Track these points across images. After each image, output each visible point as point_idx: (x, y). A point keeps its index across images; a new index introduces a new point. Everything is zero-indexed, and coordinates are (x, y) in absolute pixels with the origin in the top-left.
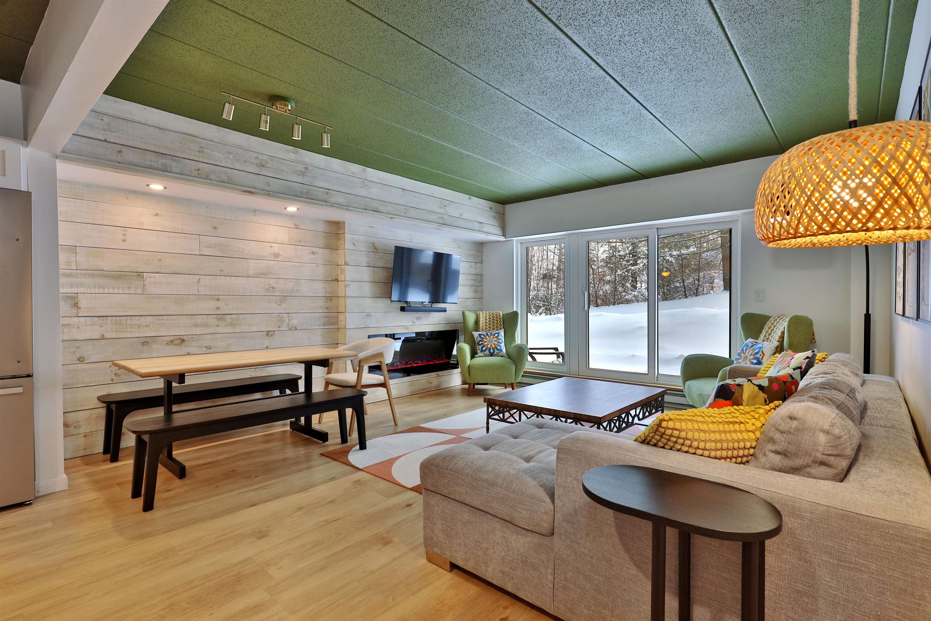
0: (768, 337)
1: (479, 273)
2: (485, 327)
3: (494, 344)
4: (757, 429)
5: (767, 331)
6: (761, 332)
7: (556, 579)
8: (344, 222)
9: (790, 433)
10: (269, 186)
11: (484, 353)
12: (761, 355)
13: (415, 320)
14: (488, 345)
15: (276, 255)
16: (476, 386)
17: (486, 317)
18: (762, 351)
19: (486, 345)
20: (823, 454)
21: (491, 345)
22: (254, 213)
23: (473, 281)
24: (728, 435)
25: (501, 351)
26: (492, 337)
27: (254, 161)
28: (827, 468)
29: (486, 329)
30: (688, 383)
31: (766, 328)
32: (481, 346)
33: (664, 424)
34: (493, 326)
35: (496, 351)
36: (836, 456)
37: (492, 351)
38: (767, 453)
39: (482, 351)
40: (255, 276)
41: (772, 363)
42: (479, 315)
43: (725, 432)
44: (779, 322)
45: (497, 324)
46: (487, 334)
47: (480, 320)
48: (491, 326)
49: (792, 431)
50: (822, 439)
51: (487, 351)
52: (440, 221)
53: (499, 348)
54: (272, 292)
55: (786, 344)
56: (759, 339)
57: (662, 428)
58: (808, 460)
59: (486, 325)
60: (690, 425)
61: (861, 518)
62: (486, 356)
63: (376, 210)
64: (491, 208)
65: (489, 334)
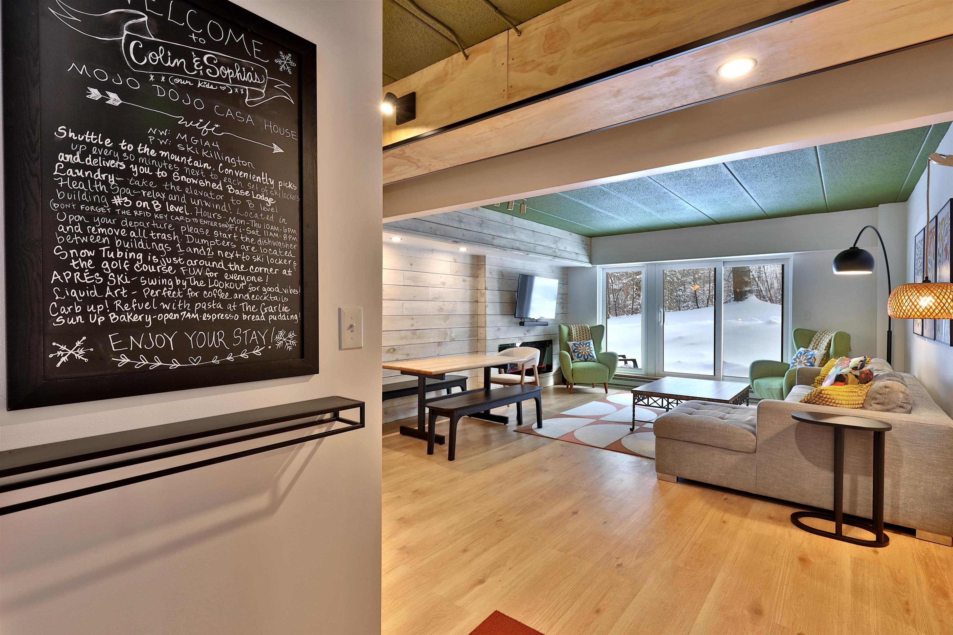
0: (816, 346)
1: (565, 293)
2: (576, 338)
3: (587, 352)
4: (864, 395)
5: (815, 343)
6: (810, 343)
7: (758, 475)
8: (485, 256)
9: (885, 394)
10: (464, 236)
11: (580, 359)
12: (813, 360)
13: (526, 332)
14: (582, 352)
15: (444, 284)
16: (575, 387)
17: (576, 329)
18: (814, 357)
19: (581, 352)
20: (902, 403)
21: (585, 353)
22: (432, 252)
23: (561, 299)
24: (851, 397)
25: (593, 357)
26: (584, 346)
27: (457, 218)
28: (902, 409)
29: (578, 339)
30: (755, 381)
31: (814, 340)
32: (577, 354)
33: (823, 392)
34: (583, 337)
35: (589, 357)
36: (907, 403)
37: (586, 357)
38: (872, 404)
39: (578, 357)
40: (432, 300)
41: (833, 365)
42: (571, 328)
43: (849, 396)
44: (824, 336)
45: (586, 335)
46: (580, 343)
47: (573, 332)
48: (581, 337)
49: (887, 393)
50: (901, 395)
51: (583, 358)
52: (554, 254)
53: (591, 354)
54: (441, 312)
55: (833, 352)
56: (809, 348)
57: (822, 394)
58: (894, 405)
59: (577, 336)
60: (834, 393)
61: (922, 425)
62: (581, 361)
63: (518, 248)
64: (583, 241)
65: (582, 343)
